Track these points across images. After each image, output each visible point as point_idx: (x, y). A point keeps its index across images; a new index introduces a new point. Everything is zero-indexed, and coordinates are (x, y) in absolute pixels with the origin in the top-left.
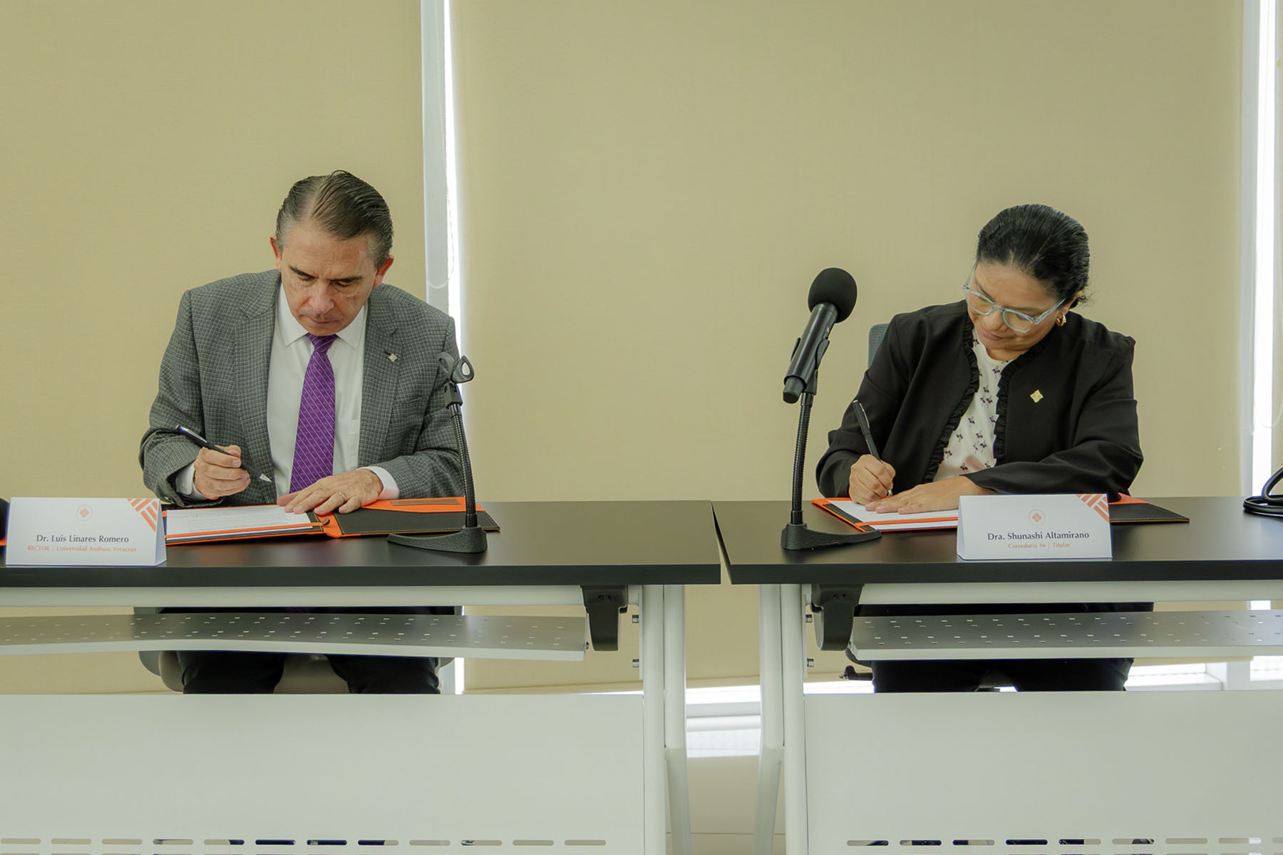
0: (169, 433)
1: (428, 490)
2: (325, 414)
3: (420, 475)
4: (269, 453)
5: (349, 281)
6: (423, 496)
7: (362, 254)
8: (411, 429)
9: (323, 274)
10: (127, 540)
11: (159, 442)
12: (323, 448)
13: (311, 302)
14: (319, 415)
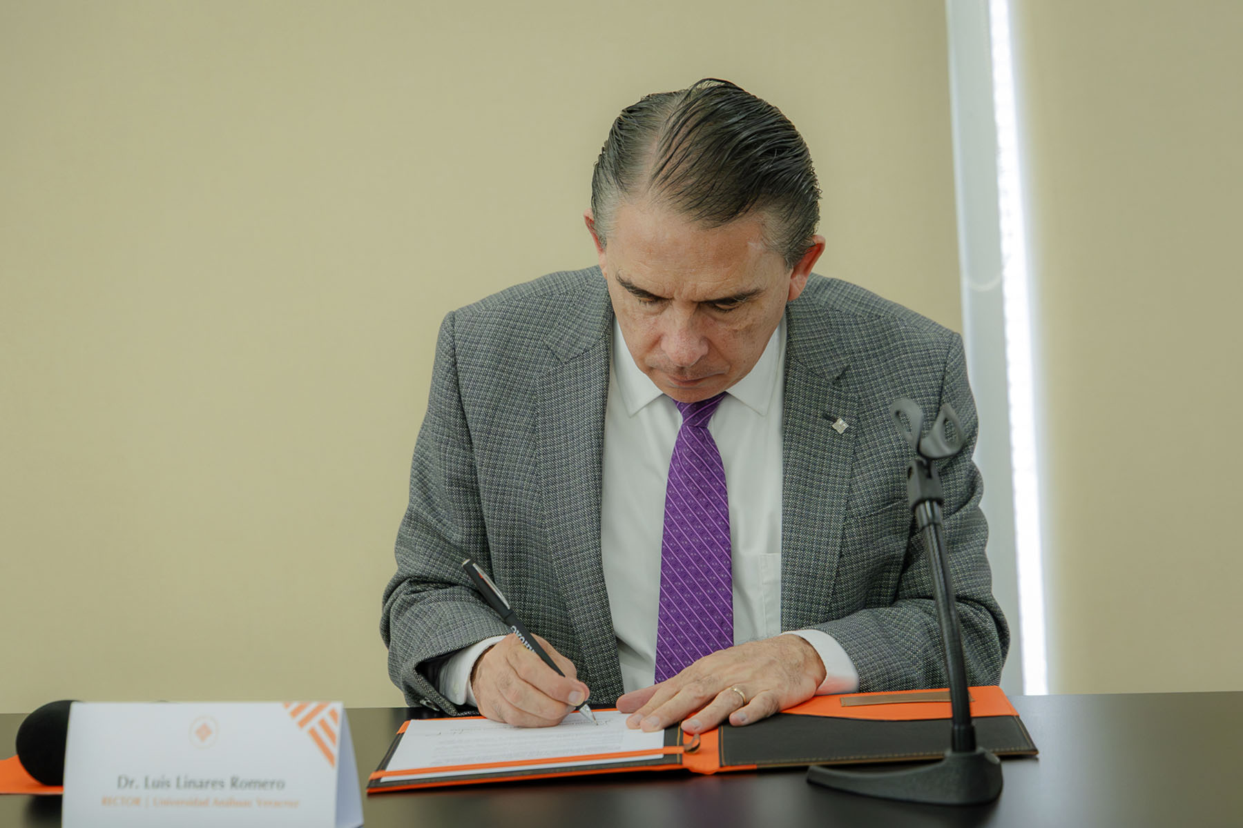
0: (432, 583)
1: (918, 673)
2: (712, 544)
3: (903, 645)
4: (609, 622)
5: (730, 302)
6: (908, 684)
7: (755, 247)
8: (886, 564)
9: (680, 293)
10: (281, 785)
11: (415, 601)
12: (713, 611)
13: (664, 345)
14: (701, 547)
